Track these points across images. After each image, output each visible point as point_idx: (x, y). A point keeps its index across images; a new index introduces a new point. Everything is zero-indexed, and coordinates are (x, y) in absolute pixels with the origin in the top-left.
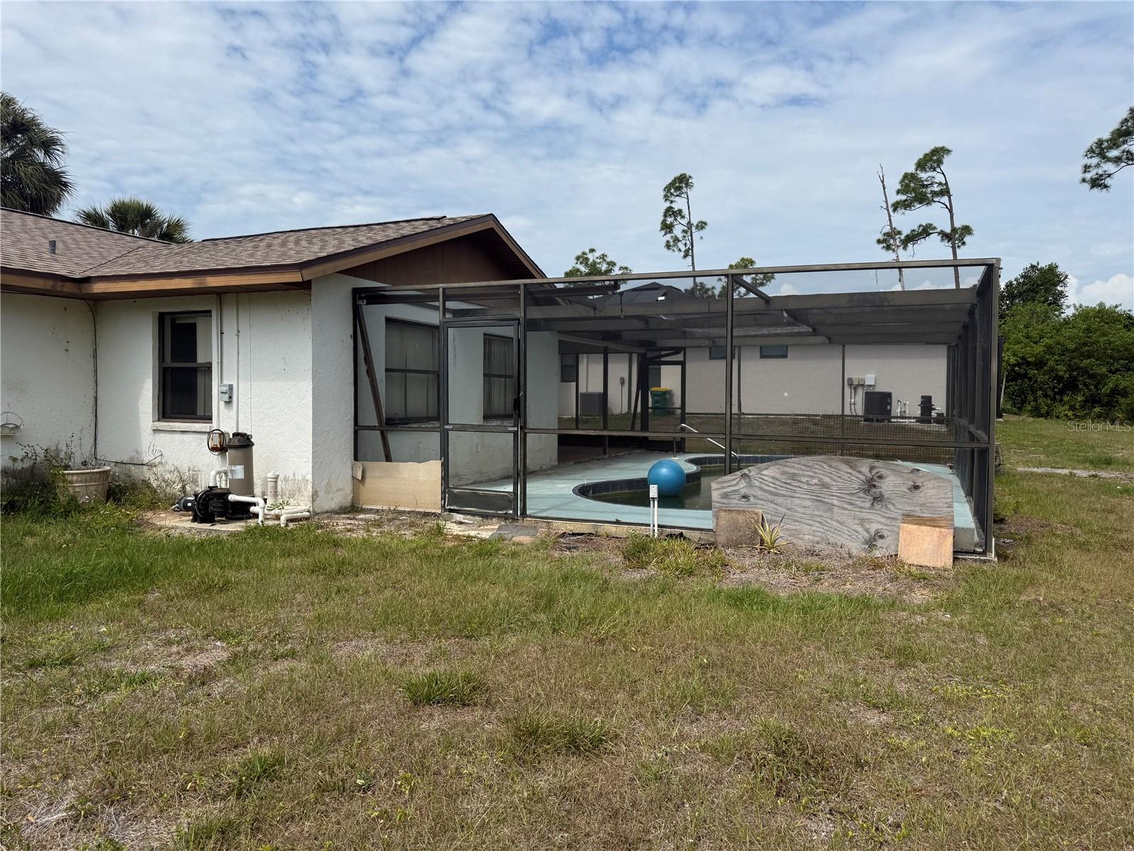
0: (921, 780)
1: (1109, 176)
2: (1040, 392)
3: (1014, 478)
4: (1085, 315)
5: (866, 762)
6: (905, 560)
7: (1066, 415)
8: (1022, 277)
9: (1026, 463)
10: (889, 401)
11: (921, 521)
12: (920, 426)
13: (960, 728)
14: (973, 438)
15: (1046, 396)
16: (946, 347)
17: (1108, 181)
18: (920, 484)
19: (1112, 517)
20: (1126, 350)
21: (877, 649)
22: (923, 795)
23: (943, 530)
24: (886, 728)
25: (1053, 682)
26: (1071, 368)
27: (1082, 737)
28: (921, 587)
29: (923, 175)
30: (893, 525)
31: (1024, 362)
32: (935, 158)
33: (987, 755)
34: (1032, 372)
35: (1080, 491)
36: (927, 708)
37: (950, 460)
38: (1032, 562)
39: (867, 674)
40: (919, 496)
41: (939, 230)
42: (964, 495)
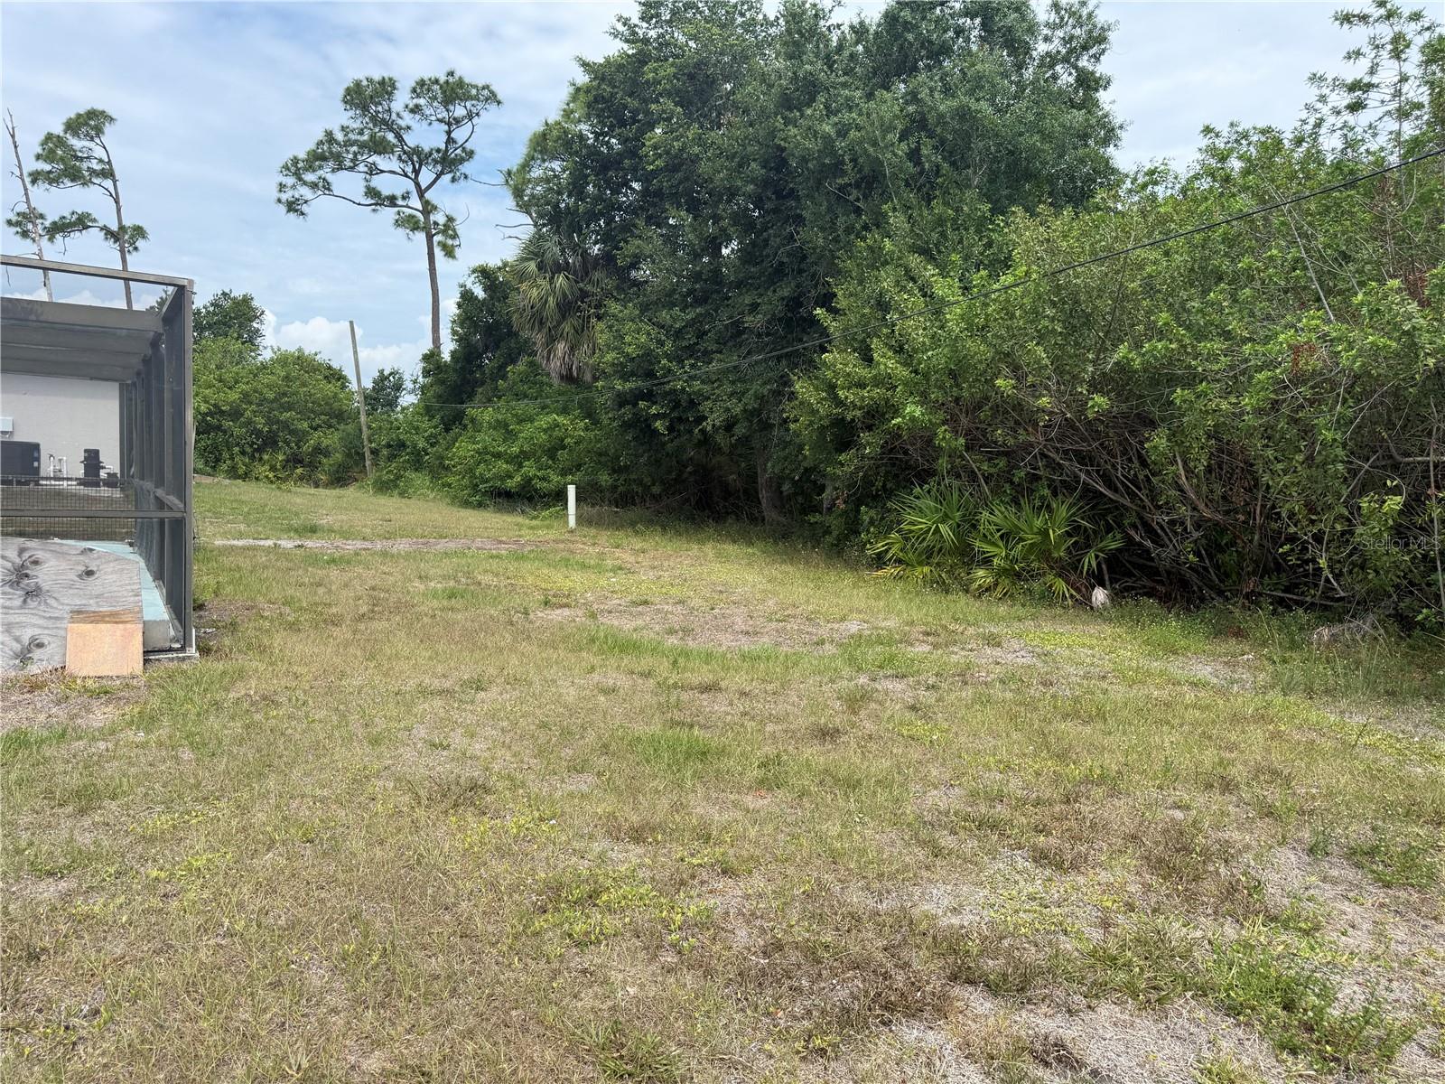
0: (122, 945)
1: (306, 202)
2: (236, 449)
3: (212, 554)
4: (283, 360)
5: (44, 950)
6: (76, 672)
7: (267, 477)
8: (212, 305)
9: (225, 535)
10: (36, 455)
11: (97, 618)
12: (83, 490)
13: (168, 866)
14: (161, 505)
15: (243, 453)
16: (117, 385)
17: (305, 208)
18: (95, 569)
19: (321, 591)
20: (327, 404)
21: (45, 798)
22: (126, 963)
23: (128, 626)
24: (67, 897)
25: (271, 783)
26: (270, 421)
27: (304, 835)
28: (102, 704)
29: (76, 143)
30: (56, 628)
31: (217, 411)
32: (92, 123)
33: (203, 887)
34: (227, 424)
35: (286, 564)
36: (123, 856)
37: (129, 534)
38: (239, 651)
39: (33, 834)
40: (94, 585)
41: (101, 224)
42: (151, 579)
